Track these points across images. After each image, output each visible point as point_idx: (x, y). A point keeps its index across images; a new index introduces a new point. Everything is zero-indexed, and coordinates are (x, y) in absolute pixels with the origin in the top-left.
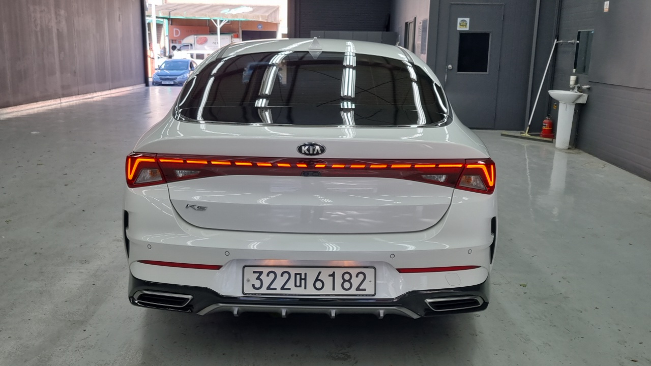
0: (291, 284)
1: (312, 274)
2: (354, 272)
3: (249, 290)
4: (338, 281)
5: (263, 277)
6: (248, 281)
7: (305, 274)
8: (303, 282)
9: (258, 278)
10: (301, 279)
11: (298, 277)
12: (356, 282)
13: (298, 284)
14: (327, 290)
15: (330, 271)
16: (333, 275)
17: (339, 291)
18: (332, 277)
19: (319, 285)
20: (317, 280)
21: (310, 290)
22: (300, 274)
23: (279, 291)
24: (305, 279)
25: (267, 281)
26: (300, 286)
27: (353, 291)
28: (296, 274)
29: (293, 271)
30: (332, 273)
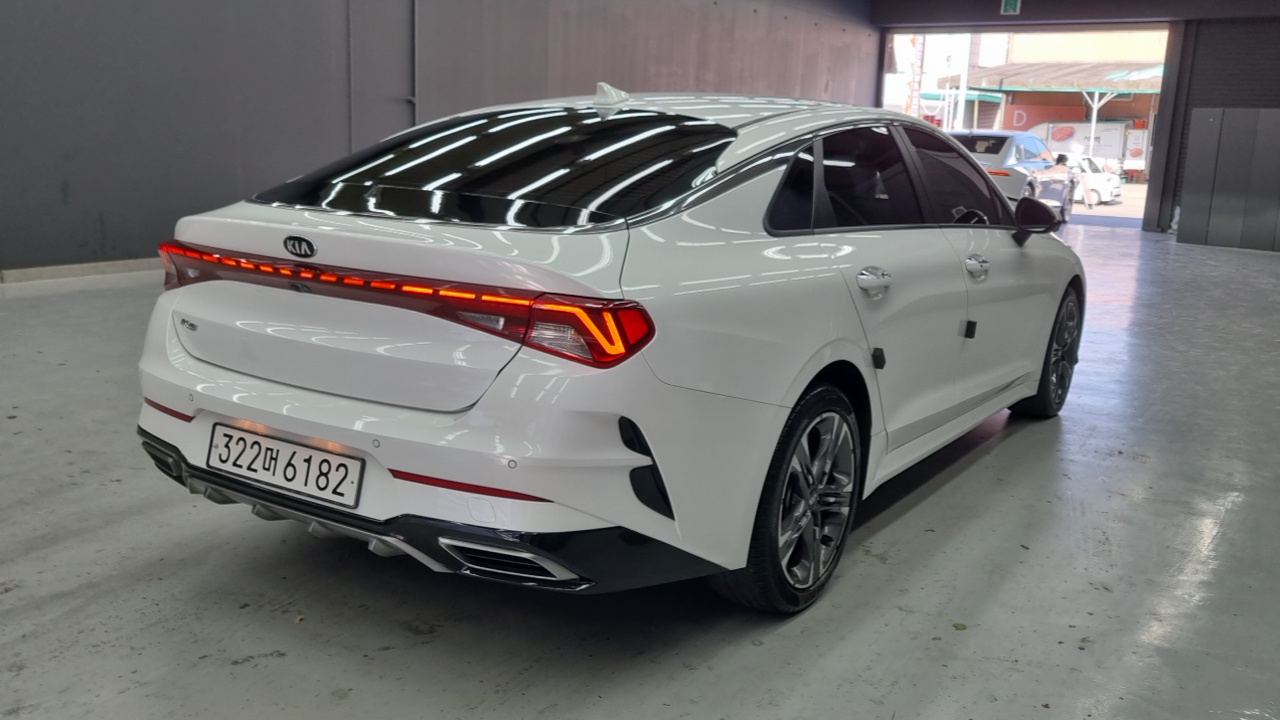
0: (257, 465)
1: (285, 451)
2: (335, 461)
3: (215, 463)
4: (314, 472)
5: (232, 444)
6: (217, 447)
7: (278, 451)
8: (273, 462)
9: (227, 446)
10: (272, 458)
11: (269, 452)
12: (335, 477)
13: (267, 466)
14: (297, 485)
15: (306, 453)
16: (308, 461)
17: (312, 489)
18: (306, 464)
19: (290, 472)
20: (289, 464)
21: (279, 480)
22: (272, 450)
23: (244, 472)
24: (276, 459)
25: (235, 449)
26: (268, 469)
27: (328, 494)
28: (268, 449)
29: (265, 443)
30: (307, 457)
